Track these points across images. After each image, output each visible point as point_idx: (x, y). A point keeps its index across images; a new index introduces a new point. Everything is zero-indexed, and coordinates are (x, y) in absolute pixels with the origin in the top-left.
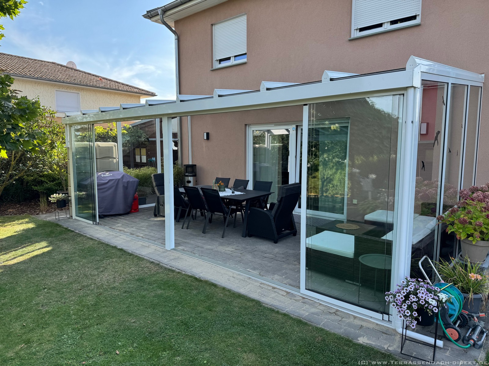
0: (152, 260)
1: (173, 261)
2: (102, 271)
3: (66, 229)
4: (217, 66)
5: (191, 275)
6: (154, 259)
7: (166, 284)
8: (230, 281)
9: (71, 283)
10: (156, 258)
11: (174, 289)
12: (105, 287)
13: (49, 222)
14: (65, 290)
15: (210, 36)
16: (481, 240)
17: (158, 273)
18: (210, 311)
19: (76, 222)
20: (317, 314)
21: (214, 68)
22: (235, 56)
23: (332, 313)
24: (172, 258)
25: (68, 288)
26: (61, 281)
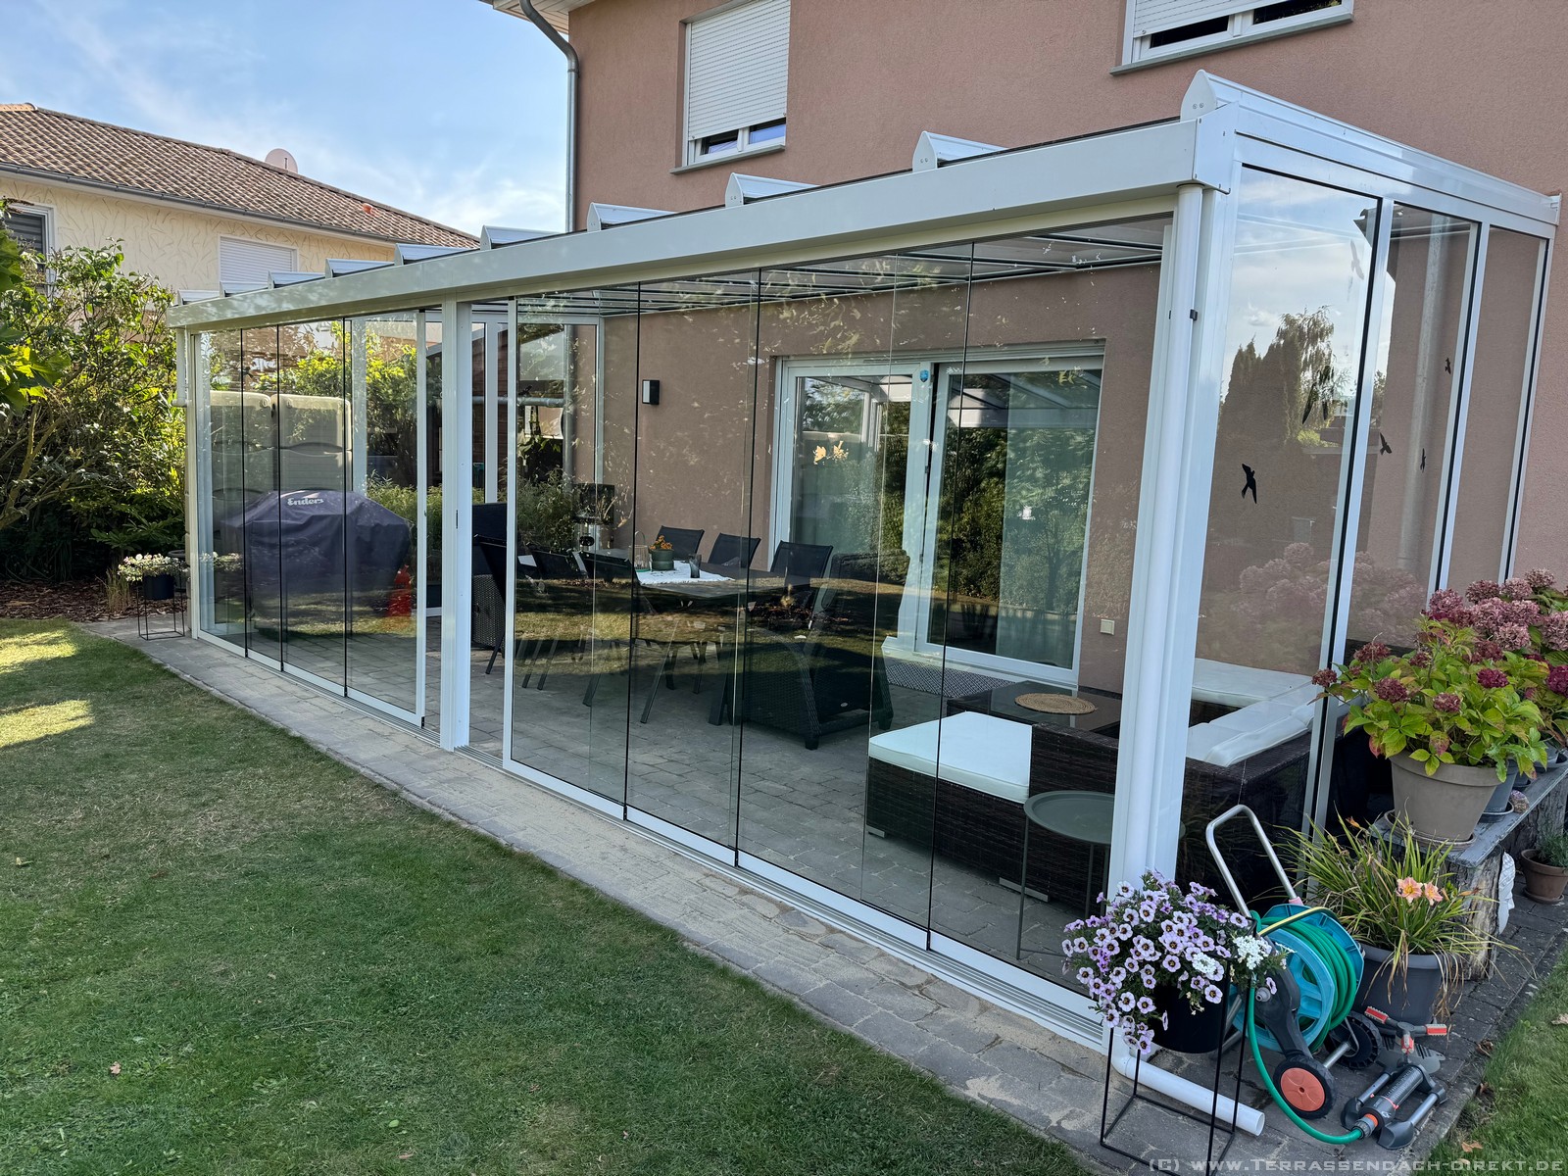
0: (379, 779)
1: (446, 785)
2: (204, 805)
3: (158, 666)
4: (695, 158)
5: (486, 832)
6: (388, 775)
7: (391, 858)
8: (605, 861)
9: (86, 836)
10: (393, 773)
11: (409, 875)
12: (191, 853)
13: (116, 645)
14: (56, 855)
15: (675, 62)
16: (1456, 763)
17: (382, 821)
18: (496, 953)
19: (196, 648)
20: (856, 987)
21: (685, 166)
22: (753, 128)
23: (910, 988)
24: (450, 775)
25: (67, 849)
26: (59, 825)
